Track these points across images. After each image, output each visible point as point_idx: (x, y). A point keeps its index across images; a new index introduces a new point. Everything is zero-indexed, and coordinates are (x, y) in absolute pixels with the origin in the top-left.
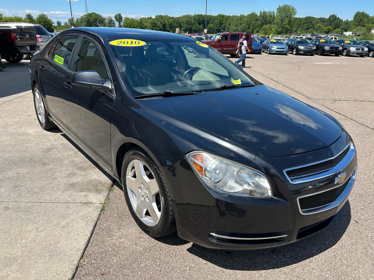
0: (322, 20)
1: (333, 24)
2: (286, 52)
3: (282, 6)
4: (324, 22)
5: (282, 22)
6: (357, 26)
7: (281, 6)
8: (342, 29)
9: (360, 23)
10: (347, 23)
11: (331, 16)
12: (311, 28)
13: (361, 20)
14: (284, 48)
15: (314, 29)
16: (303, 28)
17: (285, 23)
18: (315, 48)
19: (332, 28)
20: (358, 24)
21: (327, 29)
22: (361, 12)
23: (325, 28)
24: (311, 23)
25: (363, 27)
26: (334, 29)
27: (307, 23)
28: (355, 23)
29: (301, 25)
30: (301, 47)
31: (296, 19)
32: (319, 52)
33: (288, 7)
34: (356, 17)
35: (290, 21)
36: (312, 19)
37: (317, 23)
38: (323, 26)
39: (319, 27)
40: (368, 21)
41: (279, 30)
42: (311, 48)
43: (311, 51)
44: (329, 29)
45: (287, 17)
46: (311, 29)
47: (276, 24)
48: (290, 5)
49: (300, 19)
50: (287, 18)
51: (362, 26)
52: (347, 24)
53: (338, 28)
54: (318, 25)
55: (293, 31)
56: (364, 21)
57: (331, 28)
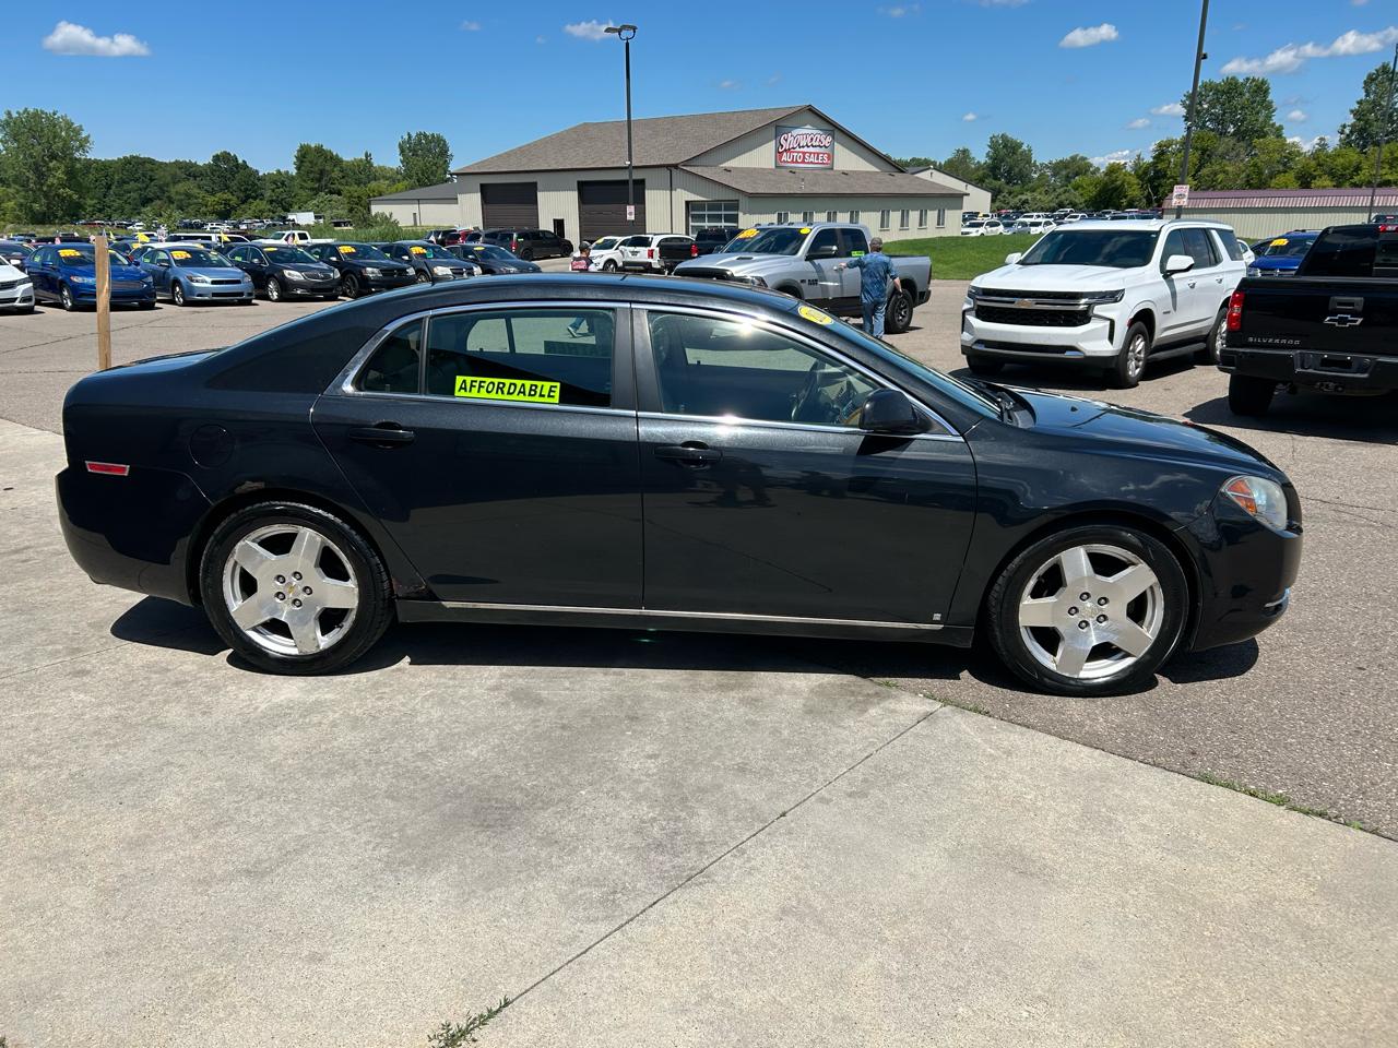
0: (188, 171)
1: (233, 184)
2: (250, 294)
3: (18, 113)
4: (195, 177)
5: (41, 176)
6: (316, 191)
7: (15, 115)
8: (271, 202)
9: (323, 183)
10: (280, 181)
11: (216, 158)
12: (158, 198)
13: (322, 172)
14: (238, 282)
15: (171, 201)
16: (125, 198)
17: (51, 180)
18: (337, 275)
19: (234, 198)
20: (317, 186)
21: (219, 203)
22: (313, 146)
23: (211, 199)
24: (151, 180)
25: (335, 197)
26: (243, 202)
27: (137, 180)
28: (305, 181)
29: (113, 187)
30: (293, 275)
31: (89, 164)
32: (349, 288)
33: (48, 118)
34: (302, 162)
35: (71, 173)
36: (148, 166)
37: (176, 180)
38: (202, 193)
39: (188, 196)
40: (343, 177)
41: (36, 206)
42: (327, 277)
43: (329, 286)
44: (227, 202)
45: (53, 157)
46: (159, 202)
47: (15, 182)
48: (55, 114)
49: (104, 167)
50: (54, 162)
51: (331, 193)
52: (283, 183)
53: (255, 199)
54: (181, 187)
55: (89, 209)
56: (333, 175)
57: (234, 201)
